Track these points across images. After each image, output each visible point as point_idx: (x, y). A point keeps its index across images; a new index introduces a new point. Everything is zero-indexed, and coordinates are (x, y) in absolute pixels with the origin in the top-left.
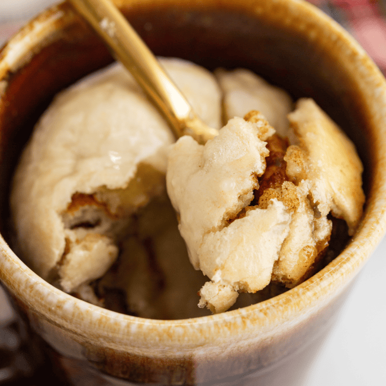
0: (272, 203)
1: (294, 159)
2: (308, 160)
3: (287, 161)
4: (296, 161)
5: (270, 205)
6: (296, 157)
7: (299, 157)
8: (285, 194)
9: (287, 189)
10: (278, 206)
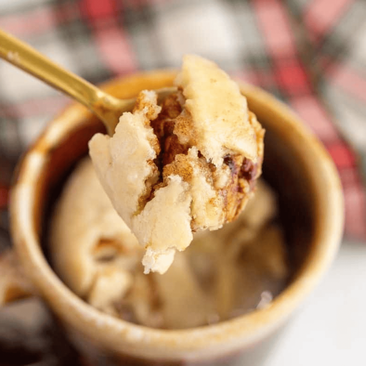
0: (170, 179)
1: (181, 130)
2: (192, 127)
3: (177, 134)
4: (183, 132)
5: (169, 182)
6: (182, 128)
7: (185, 127)
8: (179, 166)
9: (179, 161)
10: (175, 179)
